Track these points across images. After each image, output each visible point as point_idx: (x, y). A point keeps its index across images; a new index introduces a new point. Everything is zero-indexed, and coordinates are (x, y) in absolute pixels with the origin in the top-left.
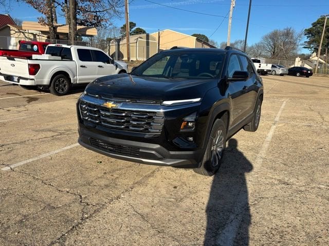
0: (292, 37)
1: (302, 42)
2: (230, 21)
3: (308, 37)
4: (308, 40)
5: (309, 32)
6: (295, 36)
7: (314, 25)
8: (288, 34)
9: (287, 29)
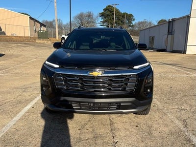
0: (92, 18)
1: (99, 22)
2: (55, 4)
3: (102, 18)
4: (102, 20)
5: (102, 15)
6: (94, 17)
7: (105, 10)
8: (89, 16)
9: (89, 12)
